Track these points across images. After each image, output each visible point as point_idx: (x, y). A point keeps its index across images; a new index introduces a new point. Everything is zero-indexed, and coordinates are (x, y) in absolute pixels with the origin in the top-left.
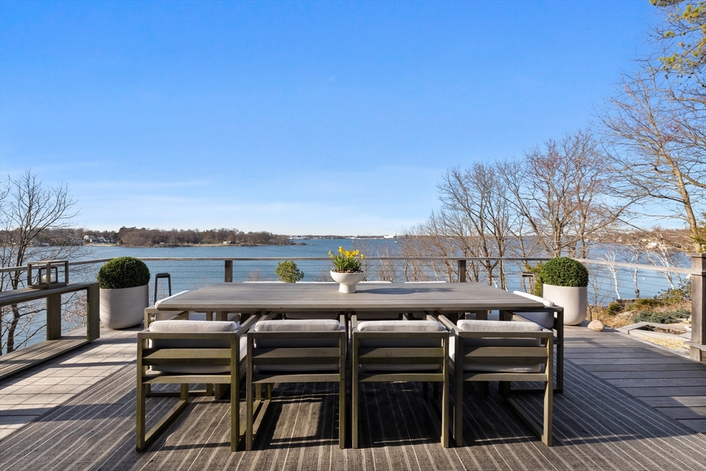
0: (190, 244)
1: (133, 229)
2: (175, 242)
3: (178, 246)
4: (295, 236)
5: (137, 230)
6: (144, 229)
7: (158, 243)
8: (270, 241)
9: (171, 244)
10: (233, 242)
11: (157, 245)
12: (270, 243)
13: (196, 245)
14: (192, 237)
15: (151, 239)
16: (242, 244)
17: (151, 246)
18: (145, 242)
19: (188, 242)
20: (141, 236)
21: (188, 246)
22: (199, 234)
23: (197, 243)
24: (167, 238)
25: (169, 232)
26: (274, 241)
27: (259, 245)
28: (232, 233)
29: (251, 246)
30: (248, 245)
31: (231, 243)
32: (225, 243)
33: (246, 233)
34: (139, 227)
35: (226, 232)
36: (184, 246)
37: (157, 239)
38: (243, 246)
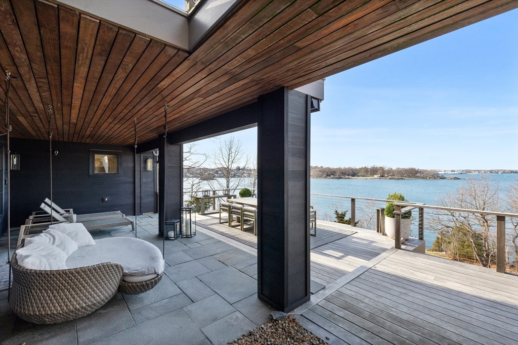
0: (350, 177)
2: (340, 175)
3: (342, 178)
4: (447, 171)
5: (319, 168)
6: (322, 167)
7: (330, 176)
8: (418, 175)
9: (337, 177)
10: (382, 176)
11: (329, 177)
12: (418, 177)
13: (354, 178)
14: (351, 172)
15: (325, 173)
16: (390, 177)
17: (326, 178)
18: (322, 175)
19: (348, 176)
21: (348, 178)
22: (356, 169)
23: (354, 176)
24: (335, 173)
25: (336, 169)
26: (422, 176)
27: (406, 178)
28: (382, 169)
29: (398, 179)
30: (395, 179)
31: (381, 176)
32: (375, 176)
33: (394, 168)
34: (319, 166)
35: (377, 168)
36: (345, 178)
37: (329, 173)
38: (390, 179)
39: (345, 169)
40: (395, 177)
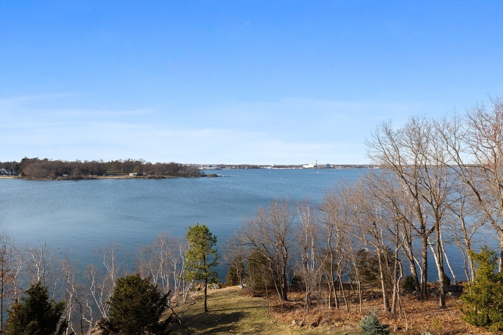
0: (95, 176)
1: (35, 160)
2: (79, 174)
3: (82, 179)
4: (206, 166)
5: (40, 161)
6: (46, 160)
7: (61, 175)
8: (180, 172)
9: (74, 176)
10: (140, 175)
11: (60, 178)
12: (179, 175)
13: (101, 177)
14: (96, 168)
15: (53, 171)
16: (150, 176)
17: (54, 179)
18: (48, 175)
19: (92, 174)
20: (43, 167)
21: (93, 179)
22: (103, 164)
23: (102, 175)
24: (70, 170)
25: (72, 163)
26: (184, 173)
27: (168, 176)
28: (138, 163)
29: (159, 178)
30: (155, 178)
31: (138, 175)
32: (131, 175)
33: (154, 163)
34: (41, 158)
35: (132, 162)
36: (88, 179)
37: (60, 170)
38: (150, 178)
39: (87, 164)
40: (155, 176)
